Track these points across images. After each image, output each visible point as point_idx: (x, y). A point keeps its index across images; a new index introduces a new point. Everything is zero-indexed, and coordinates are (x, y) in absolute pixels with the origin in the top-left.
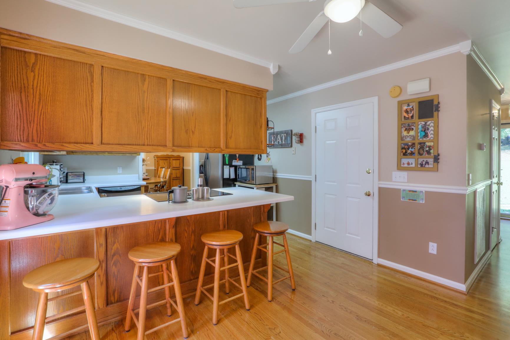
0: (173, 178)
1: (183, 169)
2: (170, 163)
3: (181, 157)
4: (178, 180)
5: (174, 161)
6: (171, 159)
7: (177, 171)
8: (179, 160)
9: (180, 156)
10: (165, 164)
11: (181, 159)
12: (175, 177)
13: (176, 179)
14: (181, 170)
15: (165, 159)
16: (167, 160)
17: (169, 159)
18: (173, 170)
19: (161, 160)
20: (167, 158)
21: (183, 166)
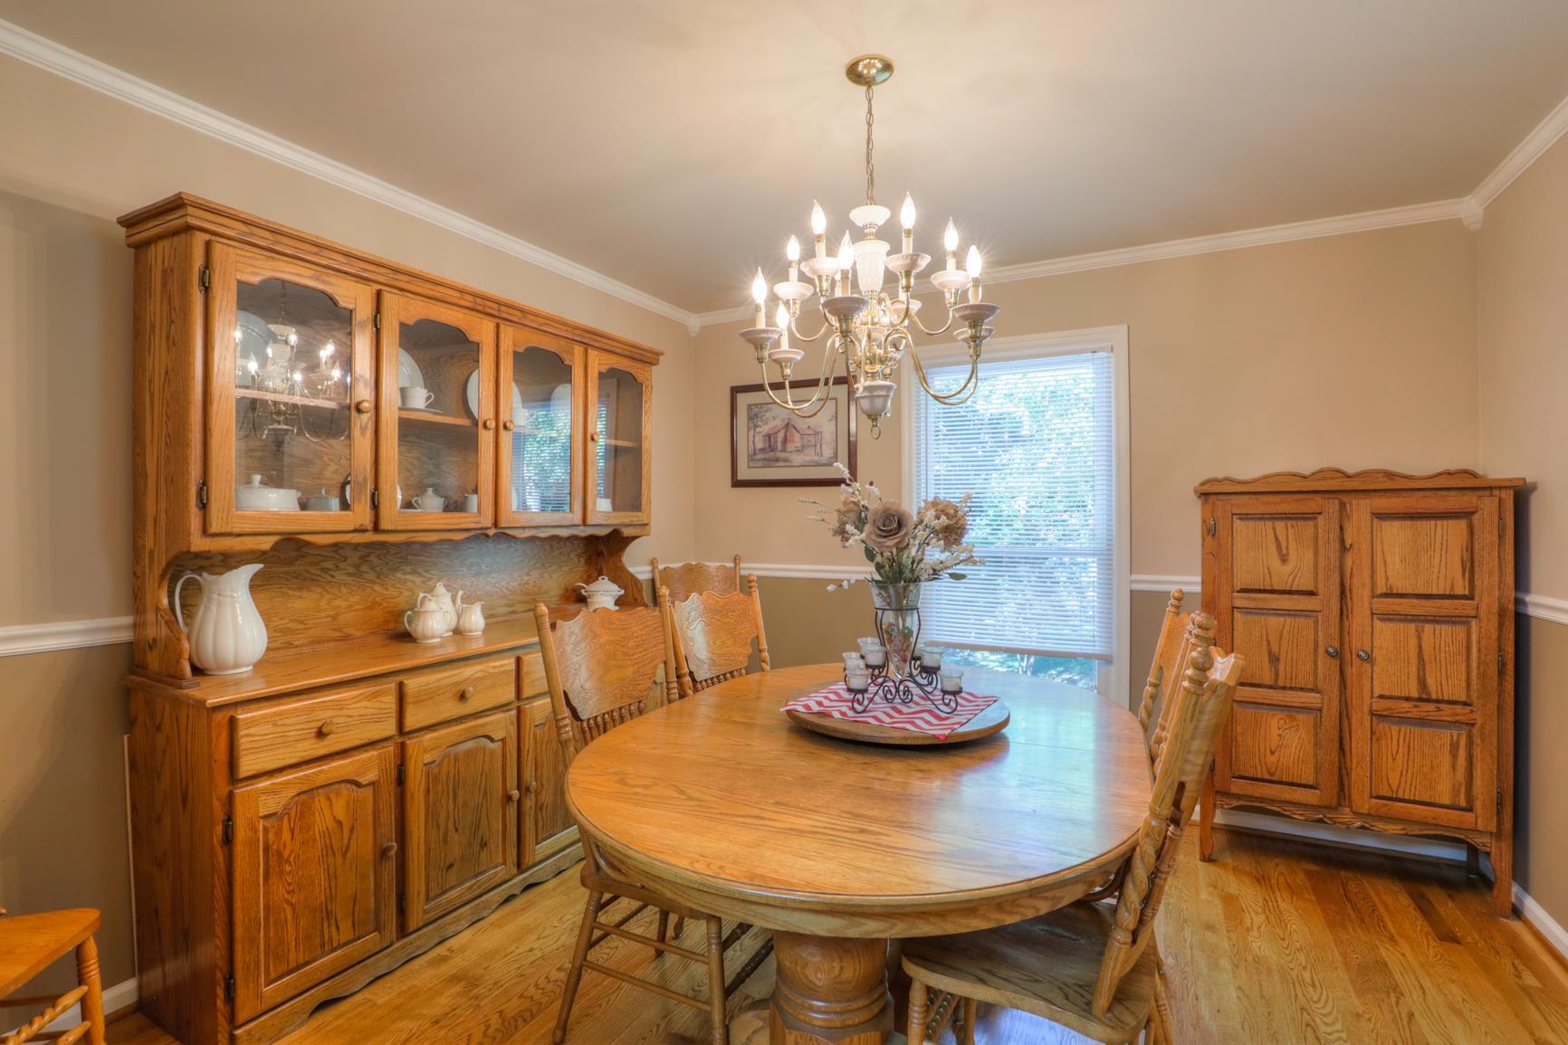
0: (1379, 706)
1: (1521, 623)
2: (1344, 549)
3: (1490, 488)
4: (1446, 736)
5: (1392, 529)
6: (1361, 510)
7: (1441, 638)
8: (1463, 524)
9: (1474, 475)
10: (1284, 559)
11: (1488, 505)
12: (1407, 699)
13: (1422, 722)
14: (1485, 631)
15: (1287, 506)
16: (1311, 517)
17: (1332, 506)
18: (1387, 617)
19: (1245, 517)
20: (1311, 505)
21: (1521, 580)
